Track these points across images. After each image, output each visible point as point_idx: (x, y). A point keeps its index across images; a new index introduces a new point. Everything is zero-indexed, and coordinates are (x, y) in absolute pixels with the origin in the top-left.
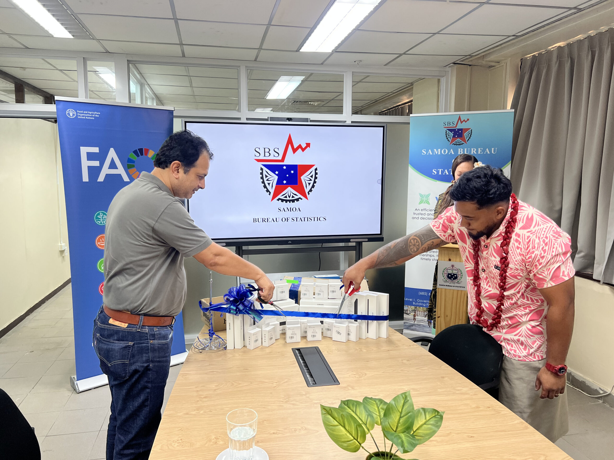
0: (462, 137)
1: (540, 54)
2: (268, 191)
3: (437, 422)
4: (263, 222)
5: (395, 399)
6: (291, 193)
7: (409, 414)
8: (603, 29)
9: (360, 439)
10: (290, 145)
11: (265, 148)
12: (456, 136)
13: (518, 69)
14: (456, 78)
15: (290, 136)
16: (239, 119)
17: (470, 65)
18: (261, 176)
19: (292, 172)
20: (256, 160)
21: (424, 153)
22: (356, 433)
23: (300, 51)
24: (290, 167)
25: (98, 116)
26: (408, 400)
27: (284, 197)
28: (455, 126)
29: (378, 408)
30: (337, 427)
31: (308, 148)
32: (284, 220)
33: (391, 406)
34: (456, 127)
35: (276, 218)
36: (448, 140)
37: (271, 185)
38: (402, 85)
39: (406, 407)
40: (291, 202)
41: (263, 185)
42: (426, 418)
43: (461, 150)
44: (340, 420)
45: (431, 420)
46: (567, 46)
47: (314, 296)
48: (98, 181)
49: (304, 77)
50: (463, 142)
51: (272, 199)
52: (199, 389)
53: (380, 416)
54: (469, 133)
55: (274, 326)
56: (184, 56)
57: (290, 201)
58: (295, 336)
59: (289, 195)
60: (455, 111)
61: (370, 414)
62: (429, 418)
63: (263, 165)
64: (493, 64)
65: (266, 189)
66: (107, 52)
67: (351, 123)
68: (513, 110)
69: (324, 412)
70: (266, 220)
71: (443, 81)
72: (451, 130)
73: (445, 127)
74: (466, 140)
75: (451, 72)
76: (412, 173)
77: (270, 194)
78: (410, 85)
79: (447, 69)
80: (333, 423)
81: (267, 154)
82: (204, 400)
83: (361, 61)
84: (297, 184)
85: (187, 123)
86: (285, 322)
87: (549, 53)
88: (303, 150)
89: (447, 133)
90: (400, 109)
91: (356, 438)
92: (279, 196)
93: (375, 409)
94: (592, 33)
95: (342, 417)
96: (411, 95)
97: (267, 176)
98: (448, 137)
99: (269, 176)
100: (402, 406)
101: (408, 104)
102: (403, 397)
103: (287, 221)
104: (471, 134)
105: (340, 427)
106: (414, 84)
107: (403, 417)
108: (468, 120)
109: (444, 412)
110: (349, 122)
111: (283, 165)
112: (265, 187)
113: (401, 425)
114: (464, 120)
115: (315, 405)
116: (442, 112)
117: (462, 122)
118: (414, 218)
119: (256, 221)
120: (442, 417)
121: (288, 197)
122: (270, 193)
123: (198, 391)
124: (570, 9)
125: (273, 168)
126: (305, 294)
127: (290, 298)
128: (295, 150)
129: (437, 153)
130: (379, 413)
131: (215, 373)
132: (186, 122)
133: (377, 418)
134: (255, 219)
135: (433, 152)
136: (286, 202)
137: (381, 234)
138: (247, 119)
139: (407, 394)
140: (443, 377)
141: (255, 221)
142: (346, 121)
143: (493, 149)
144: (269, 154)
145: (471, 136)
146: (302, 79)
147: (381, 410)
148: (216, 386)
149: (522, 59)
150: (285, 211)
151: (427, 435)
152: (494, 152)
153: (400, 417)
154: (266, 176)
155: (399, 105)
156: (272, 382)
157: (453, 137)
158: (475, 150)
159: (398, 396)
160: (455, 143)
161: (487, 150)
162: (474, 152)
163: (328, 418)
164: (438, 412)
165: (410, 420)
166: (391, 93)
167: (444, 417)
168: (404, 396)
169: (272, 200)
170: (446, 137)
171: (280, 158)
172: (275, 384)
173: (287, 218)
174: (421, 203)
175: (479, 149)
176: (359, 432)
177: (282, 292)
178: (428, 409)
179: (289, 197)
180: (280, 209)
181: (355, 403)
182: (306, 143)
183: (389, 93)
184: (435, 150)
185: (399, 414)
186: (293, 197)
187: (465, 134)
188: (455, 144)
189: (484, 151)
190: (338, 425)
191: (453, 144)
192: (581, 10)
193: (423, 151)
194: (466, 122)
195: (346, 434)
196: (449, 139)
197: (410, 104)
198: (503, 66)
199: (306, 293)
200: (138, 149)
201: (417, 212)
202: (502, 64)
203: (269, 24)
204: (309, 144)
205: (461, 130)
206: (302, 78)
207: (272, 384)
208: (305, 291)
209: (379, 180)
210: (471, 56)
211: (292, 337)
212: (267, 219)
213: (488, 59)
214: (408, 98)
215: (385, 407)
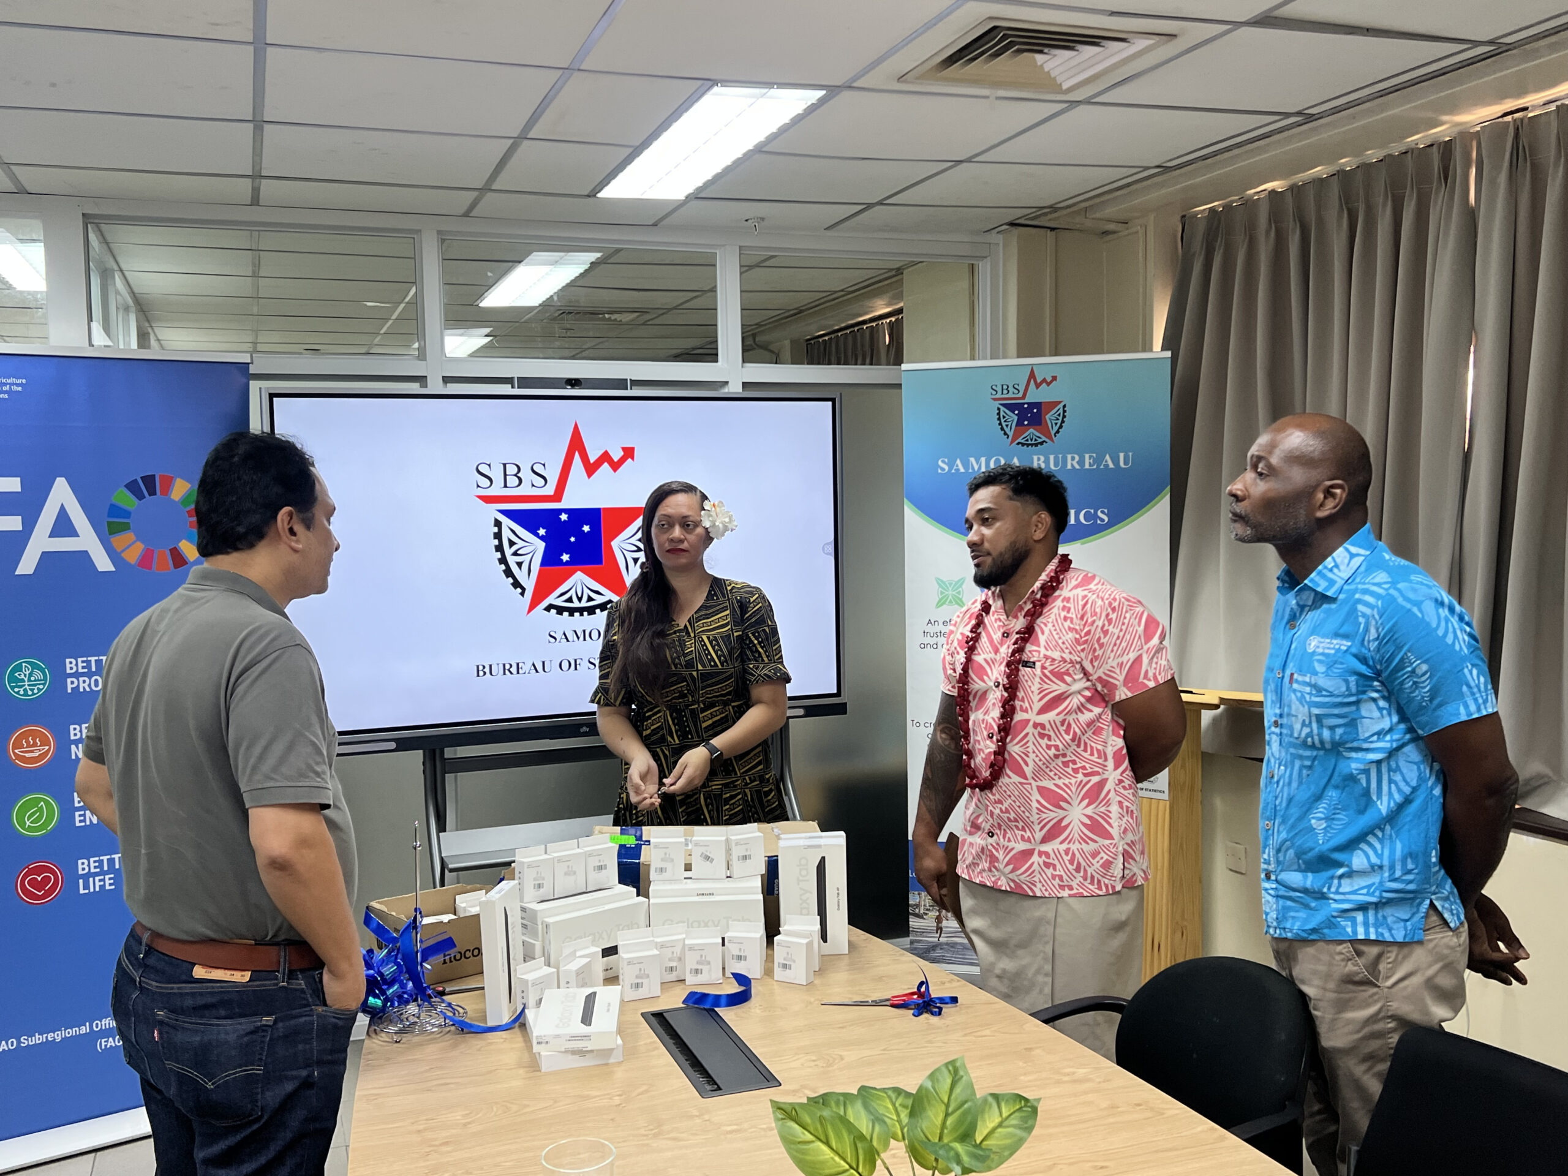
0: (1040, 424)
1: (1227, 207)
2: (516, 584)
3: (1024, 1119)
4: (505, 674)
5: (932, 1077)
6: (585, 587)
7: (966, 1106)
8: (1373, 155)
9: (864, 1166)
10: (577, 454)
11: (505, 465)
12: (1026, 423)
13: (1176, 242)
14: (1018, 263)
15: (576, 427)
16: (422, 380)
17: (1052, 229)
18: (496, 542)
19: (586, 528)
20: (480, 497)
21: (943, 469)
22: (854, 1153)
23: (599, 195)
24: (579, 515)
25: (20, 389)
26: (962, 1077)
27: (566, 601)
28: (1020, 395)
29: (894, 1105)
30: (812, 1145)
31: (630, 460)
32: (565, 665)
33: (924, 1091)
34: (1024, 397)
35: (544, 663)
36: (1005, 434)
37: (525, 567)
38: (872, 273)
39: (958, 1090)
40: (585, 613)
41: (503, 567)
42: (1001, 1115)
43: (1039, 459)
44: (816, 1129)
45: (1012, 1116)
46: (1290, 194)
47: (688, 874)
48: (17, 573)
49: (599, 255)
50: (1044, 439)
51: (532, 608)
52: (421, 1127)
53: (899, 1121)
54: (1059, 415)
55: (589, 959)
56: (255, 201)
57: (581, 611)
58: (645, 981)
59: (580, 596)
60: (1019, 356)
61: (877, 1119)
62: (1008, 1113)
63: (503, 512)
64: (1111, 227)
65: (511, 580)
66: (23, 191)
67: (740, 390)
68: (1168, 354)
69: (781, 1116)
70: (514, 670)
71: (984, 268)
72: (1011, 407)
73: (995, 399)
74: (1053, 433)
75: (1004, 246)
76: (914, 521)
77: (522, 594)
78: (893, 273)
79: (995, 238)
80: (802, 1136)
81: (512, 481)
82: (444, 1149)
83: (763, 219)
84: (600, 562)
85: (275, 399)
86: (616, 947)
87: (1249, 205)
88: (616, 466)
89: (1002, 413)
90: (868, 333)
91: (855, 1167)
92: (552, 599)
93: (888, 1108)
94: (1347, 163)
95: (821, 1123)
96: (899, 297)
97: (514, 543)
98: (1004, 424)
99: (520, 543)
100: (948, 1091)
101: (888, 321)
102: (949, 1071)
103: (576, 669)
104: (1064, 417)
105: (819, 1144)
106: (905, 272)
107: (953, 1112)
108: (1054, 378)
109: (1039, 1100)
110: (735, 388)
111: (560, 511)
112: (508, 573)
113: (950, 1132)
114: (1044, 380)
115: (729, 1136)
116: (986, 359)
117: (1038, 386)
118: (924, 646)
119: (485, 673)
120: (1035, 1111)
121: (575, 599)
122: (523, 589)
123: (419, 1131)
124: (1287, 115)
125: (528, 520)
126: (661, 870)
127: (620, 882)
128: (591, 469)
129: (976, 467)
130: (898, 1115)
131: (452, 1086)
132: (272, 396)
133: (894, 1125)
134: (481, 668)
135: (966, 464)
136: (572, 615)
137: (838, 694)
138: (447, 380)
139: (958, 1064)
140: (1030, 1049)
141: (481, 673)
142: (727, 383)
143: (1122, 455)
144: (517, 482)
145: (1063, 422)
146: (593, 260)
147: (899, 1109)
148: (464, 1116)
149: (1183, 216)
150: (568, 641)
151: (1005, 1148)
152: (1125, 464)
153: (947, 1115)
154: (512, 543)
155: (864, 322)
156: (608, 1094)
157: (1016, 426)
158: (1077, 458)
159: (938, 1069)
160: (1023, 441)
161: (1108, 457)
162: (1075, 463)
163: (790, 1128)
164: (1026, 1100)
165: (969, 1118)
166: (842, 293)
167: (1039, 1109)
168: (951, 1068)
169: (530, 610)
170: (1000, 424)
171: (550, 490)
172: (617, 1098)
173: (576, 661)
174: (940, 604)
175: (1087, 456)
176: (861, 1152)
177: (600, 868)
178: (1004, 1095)
179: (580, 599)
180: (552, 634)
181: (841, 1098)
182: (624, 449)
183: (836, 292)
184: (972, 460)
185: (943, 1107)
186: (590, 599)
187: (1049, 417)
188: (1023, 445)
189: (1099, 460)
190: (813, 1142)
191: (1018, 444)
192: (1314, 117)
193: (940, 463)
194: (1049, 384)
195: (832, 1158)
196: (1007, 430)
197: (893, 319)
198: (1137, 232)
199: (663, 865)
200: (142, 478)
201: (931, 629)
202: (1133, 230)
203: (523, 136)
204: (633, 449)
205: (1038, 405)
206: (594, 256)
207: (610, 1099)
208: (662, 860)
209: (828, 544)
210: (1053, 208)
211: (637, 986)
212: (518, 664)
213: (1098, 215)
214: (888, 305)
215: (910, 1102)
